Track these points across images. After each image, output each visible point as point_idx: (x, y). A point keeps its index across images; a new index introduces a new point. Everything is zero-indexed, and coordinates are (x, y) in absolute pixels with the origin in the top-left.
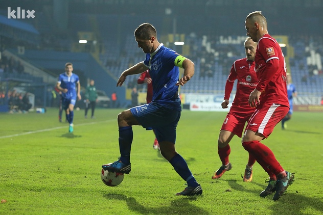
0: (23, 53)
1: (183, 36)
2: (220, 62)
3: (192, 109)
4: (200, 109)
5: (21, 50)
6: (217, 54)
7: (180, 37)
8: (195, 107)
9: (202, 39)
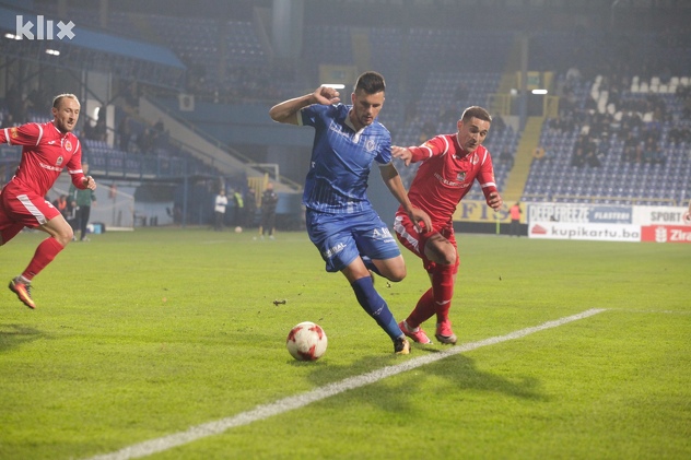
0: (191, 108)
1: (548, 75)
2: (622, 133)
3: (531, 236)
4: (549, 236)
5: (187, 102)
6: (618, 116)
7: (541, 78)
8: (538, 230)
9: (593, 82)
